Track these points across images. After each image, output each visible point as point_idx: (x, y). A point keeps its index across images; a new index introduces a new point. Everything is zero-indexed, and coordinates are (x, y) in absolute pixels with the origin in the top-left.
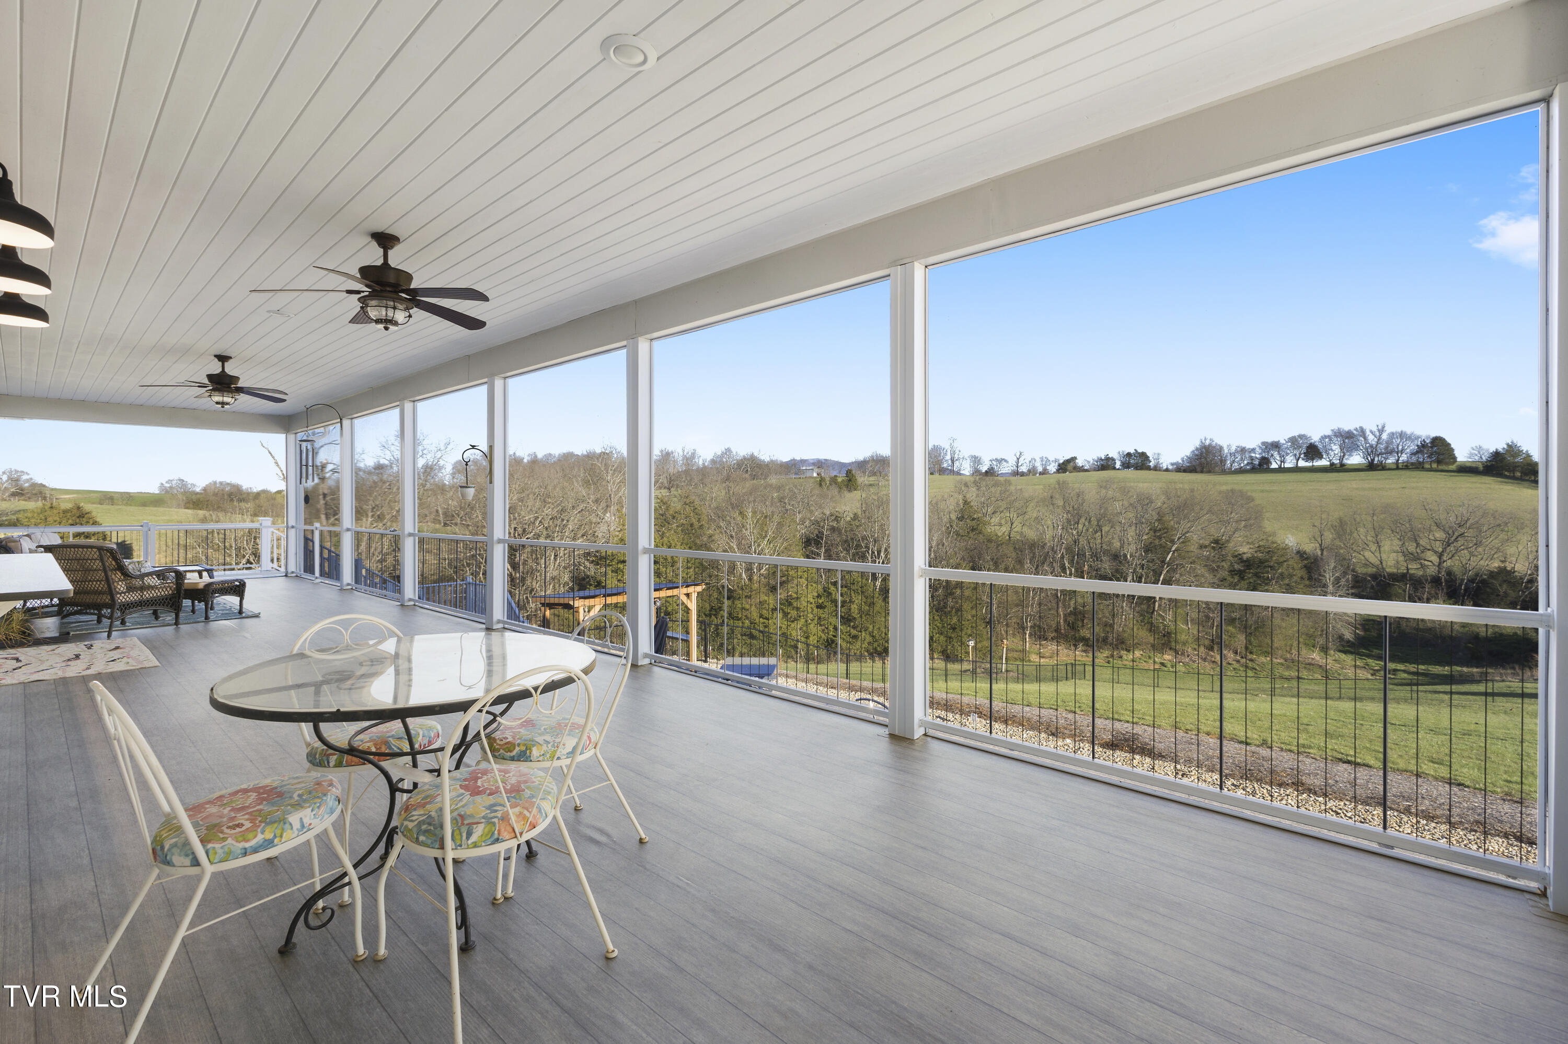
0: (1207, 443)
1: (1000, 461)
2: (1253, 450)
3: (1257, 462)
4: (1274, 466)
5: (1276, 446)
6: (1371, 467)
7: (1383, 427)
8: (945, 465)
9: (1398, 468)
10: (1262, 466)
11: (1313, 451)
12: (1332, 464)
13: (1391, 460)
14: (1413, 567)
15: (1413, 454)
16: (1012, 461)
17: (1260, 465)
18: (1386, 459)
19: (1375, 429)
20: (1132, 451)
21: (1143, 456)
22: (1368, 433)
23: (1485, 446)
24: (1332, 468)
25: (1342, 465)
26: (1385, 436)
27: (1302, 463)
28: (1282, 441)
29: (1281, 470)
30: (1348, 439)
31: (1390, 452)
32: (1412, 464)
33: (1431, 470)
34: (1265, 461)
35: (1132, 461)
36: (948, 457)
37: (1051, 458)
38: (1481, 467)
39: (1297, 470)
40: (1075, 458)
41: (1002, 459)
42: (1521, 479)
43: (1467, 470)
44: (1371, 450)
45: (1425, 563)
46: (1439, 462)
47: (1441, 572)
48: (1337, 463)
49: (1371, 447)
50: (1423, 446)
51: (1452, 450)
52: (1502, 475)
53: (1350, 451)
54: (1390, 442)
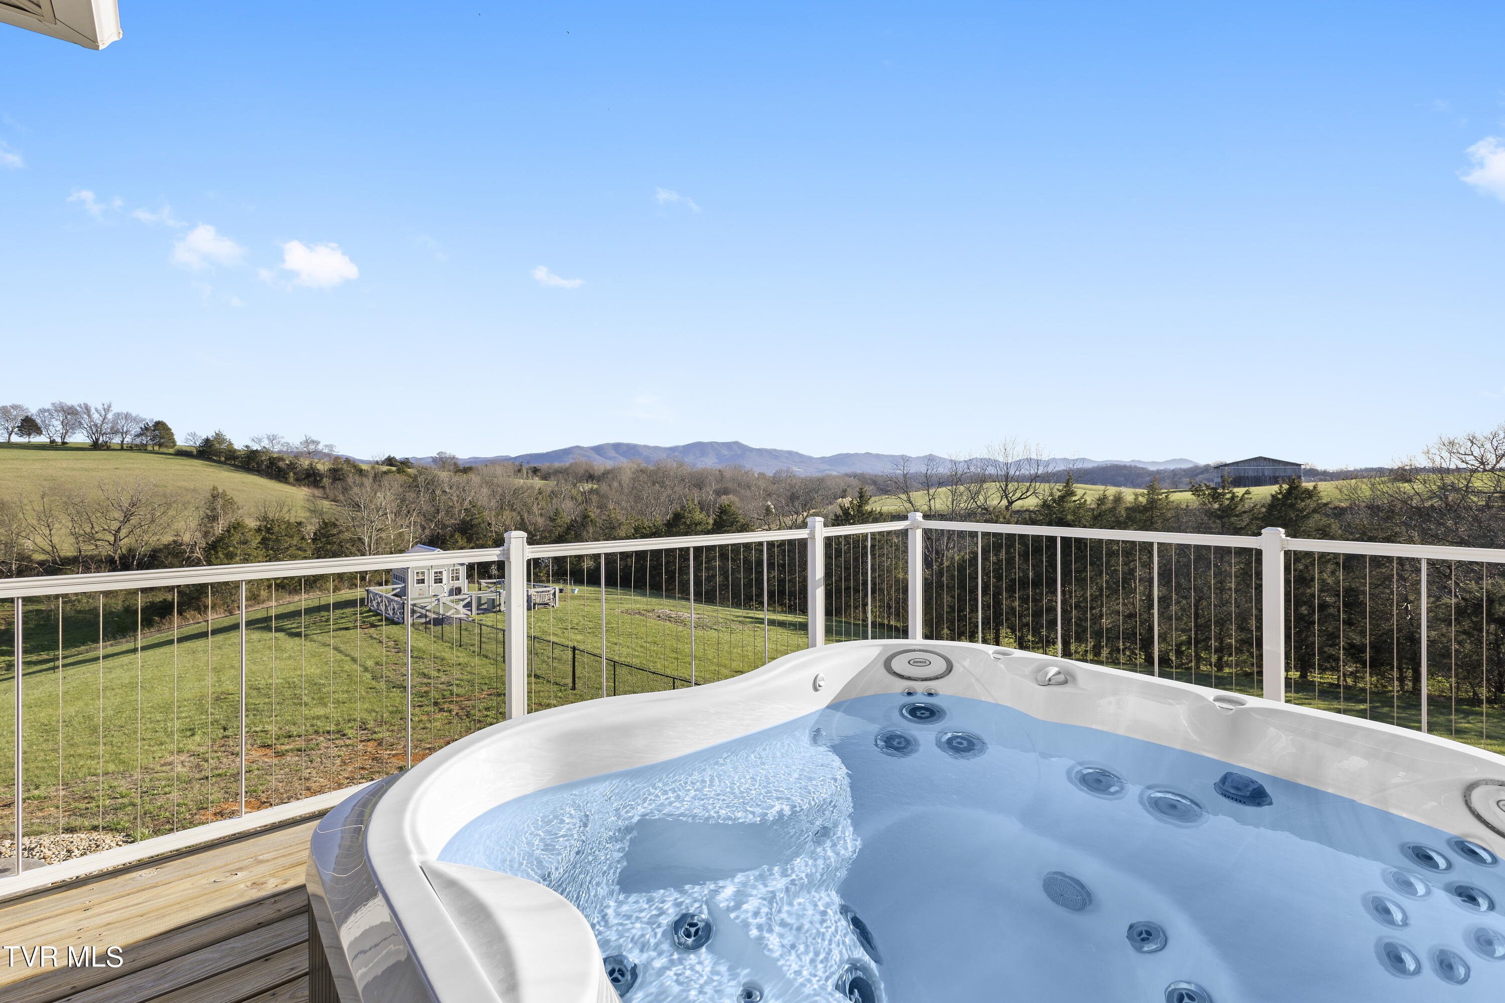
6: (96, 446)
7: (109, 407)
9: (122, 449)
11: (29, 425)
12: (53, 442)
13: (116, 441)
14: (88, 549)
15: (138, 436)
18: (110, 439)
19: (100, 407)
22: (93, 411)
23: (198, 434)
24: (52, 446)
25: (64, 443)
26: (110, 416)
27: (15, 439)
30: (71, 415)
31: (115, 432)
32: (136, 445)
33: (154, 452)
38: (194, 451)
39: (9, 446)
42: (224, 463)
43: (183, 454)
44: (95, 429)
45: (98, 543)
46: (160, 445)
47: (115, 552)
48: (59, 440)
49: (96, 425)
50: (146, 429)
51: (172, 434)
52: (209, 459)
53: (73, 428)
54: (115, 422)
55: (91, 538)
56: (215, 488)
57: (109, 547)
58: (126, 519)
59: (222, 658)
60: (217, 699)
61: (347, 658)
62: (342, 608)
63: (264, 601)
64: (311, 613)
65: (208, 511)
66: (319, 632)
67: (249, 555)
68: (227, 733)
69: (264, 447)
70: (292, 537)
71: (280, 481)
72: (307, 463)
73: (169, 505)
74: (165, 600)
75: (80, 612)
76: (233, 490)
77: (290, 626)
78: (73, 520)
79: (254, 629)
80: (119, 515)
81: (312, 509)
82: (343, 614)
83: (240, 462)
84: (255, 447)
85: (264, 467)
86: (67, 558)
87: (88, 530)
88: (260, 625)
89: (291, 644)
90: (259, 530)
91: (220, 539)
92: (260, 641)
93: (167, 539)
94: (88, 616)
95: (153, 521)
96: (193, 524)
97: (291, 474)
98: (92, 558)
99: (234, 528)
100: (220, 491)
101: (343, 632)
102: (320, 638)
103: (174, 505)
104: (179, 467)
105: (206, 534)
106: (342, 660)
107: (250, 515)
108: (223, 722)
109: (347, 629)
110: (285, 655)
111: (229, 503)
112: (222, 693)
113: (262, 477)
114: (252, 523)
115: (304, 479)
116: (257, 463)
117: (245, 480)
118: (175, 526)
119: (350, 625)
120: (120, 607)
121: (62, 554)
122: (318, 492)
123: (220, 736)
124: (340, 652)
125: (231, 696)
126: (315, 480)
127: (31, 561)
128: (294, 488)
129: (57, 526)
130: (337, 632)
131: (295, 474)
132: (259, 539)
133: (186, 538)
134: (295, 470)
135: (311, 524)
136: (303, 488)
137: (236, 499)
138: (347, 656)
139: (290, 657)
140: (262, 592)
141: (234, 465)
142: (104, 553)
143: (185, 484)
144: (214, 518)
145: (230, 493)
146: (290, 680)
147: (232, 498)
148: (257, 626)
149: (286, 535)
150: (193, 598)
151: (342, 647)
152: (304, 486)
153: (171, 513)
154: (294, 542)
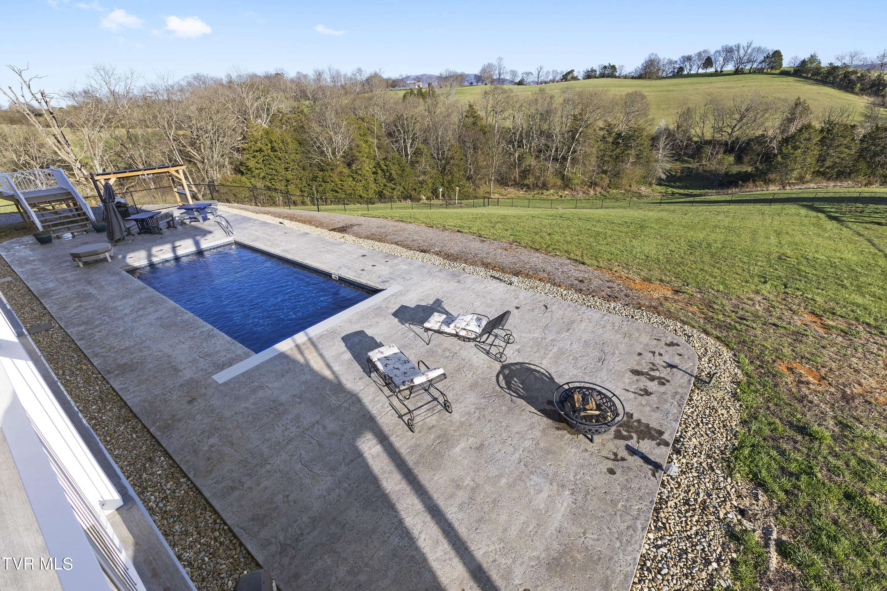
0: (653, 57)
1: (528, 74)
2: (676, 62)
3: (676, 71)
4: (685, 72)
5: (689, 59)
6: (737, 72)
7: (751, 44)
8: (495, 78)
9: (750, 73)
10: (679, 73)
11: (708, 62)
12: (716, 71)
13: (748, 67)
14: (718, 136)
15: (760, 63)
16: (535, 74)
17: (678, 72)
18: (745, 66)
19: (745, 45)
20: (607, 65)
21: (613, 67)
22: (741, 48)
23: (799, 57)
24: (716, 74)
25: (721, 71)
26: (749, 51)
27: (701, 71)
28: (693, 56)
29: (689, 76)
30: (729, 51)
31: (749, 61)
32: (758, 69)
33: (767, 74)
34: (681, 69)
35: (606, 72)
36: (497, 72)
37: (559, 71)
38: (792, 71)
39: (697, 75)
40: (573, 71)
41: (530, 73)
42: (810, 79)
43: (785, 73)
44: (740, 61)
45: (723, 133)
46: (772, 68)
47: (730, 138)
48: (719, 70)
49: (740, 58)
50: (767, 57)
51: (782, 59)
52: (800, 76)
53: (728, 62)
54: (751, 55)
55: (720, 130)
56: (799, 99)
57: (728, 137)
58: (741, 119)
59: (780, 224)
60: (780, 258)
61: (880, 253)
62: (876, 204)
63: (807, 182)
64: (847, 202)
65: (789, 115)
66: (853, 220)
67: (808, 148)
68: (786, 290)
69: (844, 64)
70: (845, 137)
71: (847, 91)
72: (876, 75)
73: (766, 110)
74: (747, 171)
75: (705, 171)
76: (809, 99)
77: (829, 210)
78: (715, 119)
79: (802, 205)
80: (737, 116)
81: (869, 114)
82: (877, 209)
83: (822, 77)
84: (838, 64)
85: (838, 80)
86: (707, 141)
87: (720, 125)
88: (806, 203)
89: (831, 225)
90: (822, 131)
91: (793, 137)
92: (806, 217)
93: (759, 132)
94: (708, 174)
95: (755, 121)
96: (777, 124)
97: (859, 85)
98: (718, 142)
99: (806, 129)
100: (802, 100)
101: (876, 226)
102: (855, 226)
103: (770, 111)
104: (779, 83)
105: (782, 132)
106: (876, 254)
107: (817, 118)
108: (784, 280)
109: (879, 224)
110: (826, 235)
111: (806, 109)
112: (783, 254)
113: (834, 88)
114: (817, 125)
115: (868, 89)
116: (834, 78)
117: (820, 91)
118: (766, 124)
119: (883, 221)
120: (723, 172)
121: (706, 138)
122: (878, 100)
123: (783, 291)
124: (874, 245)
125: (788, 259)
126: (878, 89)
127: (692, 141)
128: (857, 97)
129: (708, 122)
130: (871, 225)
131: (861, 84)
132: (820, 138)
133: (770, 133)
134: (863, 82)
135: (862, 127)
136: (864, 96)
137: (810, 107)
138: (880, 251)
139: (830, 238)
140: (807, 176)
141: (816, 80)
142: (724, 138)
143: (779, 95)
144: (790, 120)
145: (809, 102)
146: (832, 259)
147: (808, 106)
148: (804, 203)
149: (841, 136)
150: (763, 173)
151: (876, 241)
152: (866, 95)
153: (767, 115)
154: (845, 142)
